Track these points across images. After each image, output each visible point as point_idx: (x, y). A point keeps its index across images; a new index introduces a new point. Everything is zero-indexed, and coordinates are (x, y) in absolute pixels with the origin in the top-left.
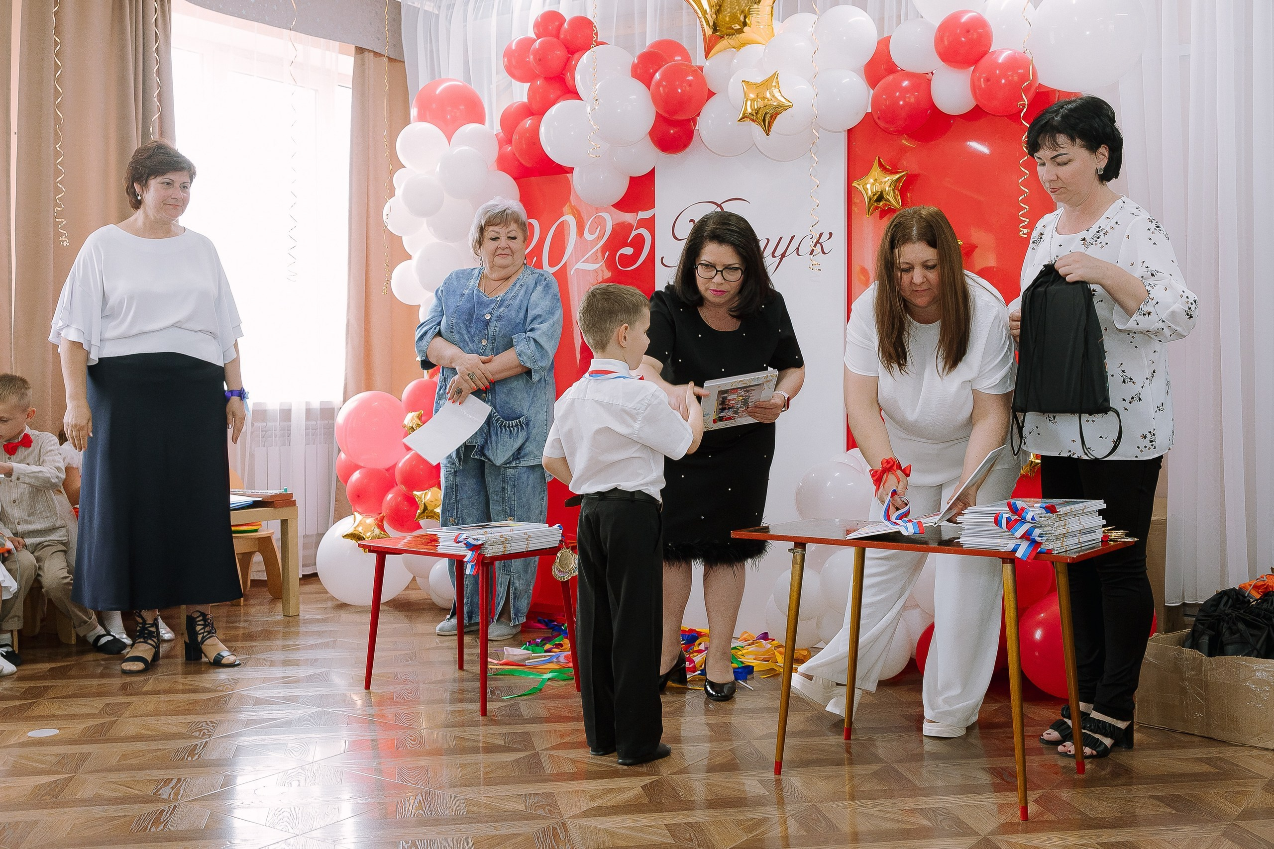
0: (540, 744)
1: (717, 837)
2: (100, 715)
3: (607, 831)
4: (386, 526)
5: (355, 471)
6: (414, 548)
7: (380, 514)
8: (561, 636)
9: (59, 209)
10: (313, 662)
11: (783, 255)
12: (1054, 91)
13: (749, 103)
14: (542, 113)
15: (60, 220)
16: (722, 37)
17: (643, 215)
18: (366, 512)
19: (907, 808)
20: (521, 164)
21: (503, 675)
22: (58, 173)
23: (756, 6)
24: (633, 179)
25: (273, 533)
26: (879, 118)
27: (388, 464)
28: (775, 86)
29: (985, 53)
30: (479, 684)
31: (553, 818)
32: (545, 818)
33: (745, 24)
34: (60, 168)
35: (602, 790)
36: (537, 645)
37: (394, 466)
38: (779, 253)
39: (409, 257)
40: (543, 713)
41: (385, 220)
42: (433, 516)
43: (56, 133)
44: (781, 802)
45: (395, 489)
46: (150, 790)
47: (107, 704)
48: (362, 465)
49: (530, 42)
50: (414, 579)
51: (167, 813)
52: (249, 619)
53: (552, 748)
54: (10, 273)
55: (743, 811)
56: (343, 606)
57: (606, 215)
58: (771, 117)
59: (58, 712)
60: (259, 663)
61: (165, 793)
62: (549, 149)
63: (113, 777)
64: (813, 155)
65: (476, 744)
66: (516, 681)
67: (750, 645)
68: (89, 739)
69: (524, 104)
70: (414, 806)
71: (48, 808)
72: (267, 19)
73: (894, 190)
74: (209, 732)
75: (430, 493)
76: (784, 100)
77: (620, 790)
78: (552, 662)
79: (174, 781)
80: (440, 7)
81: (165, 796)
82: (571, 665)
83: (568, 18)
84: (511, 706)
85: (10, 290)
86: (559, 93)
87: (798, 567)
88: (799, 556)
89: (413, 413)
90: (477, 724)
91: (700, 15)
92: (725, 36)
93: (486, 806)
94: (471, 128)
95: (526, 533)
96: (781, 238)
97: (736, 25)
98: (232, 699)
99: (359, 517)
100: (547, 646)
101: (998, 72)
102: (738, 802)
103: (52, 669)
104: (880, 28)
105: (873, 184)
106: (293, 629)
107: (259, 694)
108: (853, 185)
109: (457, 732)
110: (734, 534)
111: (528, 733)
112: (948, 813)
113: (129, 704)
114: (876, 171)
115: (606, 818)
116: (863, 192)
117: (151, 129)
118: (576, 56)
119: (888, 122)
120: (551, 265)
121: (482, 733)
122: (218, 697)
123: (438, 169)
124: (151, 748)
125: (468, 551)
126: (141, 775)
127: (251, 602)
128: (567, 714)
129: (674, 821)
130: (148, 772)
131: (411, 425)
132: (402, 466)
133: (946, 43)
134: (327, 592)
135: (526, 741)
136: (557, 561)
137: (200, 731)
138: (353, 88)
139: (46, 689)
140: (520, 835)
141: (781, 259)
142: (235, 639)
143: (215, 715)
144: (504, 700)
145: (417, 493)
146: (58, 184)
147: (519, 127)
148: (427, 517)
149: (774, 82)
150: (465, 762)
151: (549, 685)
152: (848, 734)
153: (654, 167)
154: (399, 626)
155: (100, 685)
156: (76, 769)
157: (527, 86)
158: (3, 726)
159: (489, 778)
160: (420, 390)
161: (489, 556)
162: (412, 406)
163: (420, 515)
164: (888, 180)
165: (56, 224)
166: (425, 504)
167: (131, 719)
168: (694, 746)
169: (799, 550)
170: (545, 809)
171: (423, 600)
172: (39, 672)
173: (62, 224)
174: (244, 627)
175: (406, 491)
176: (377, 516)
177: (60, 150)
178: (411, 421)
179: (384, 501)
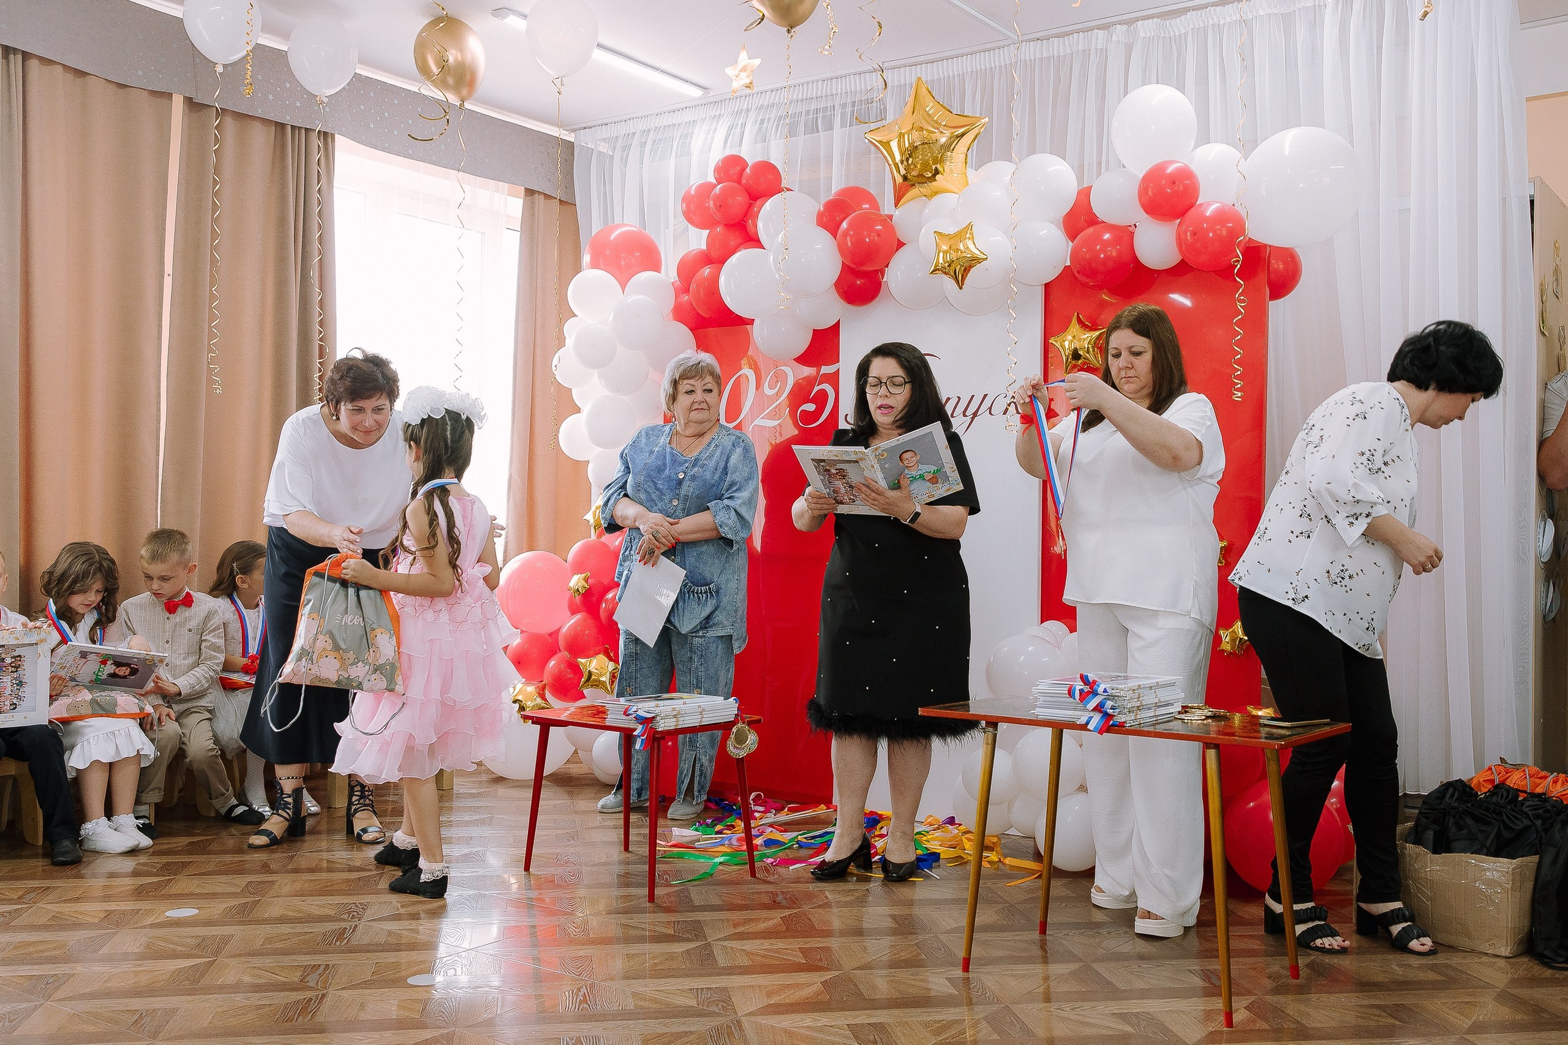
0: (712, 935)
1: (903, 1039)
2: (242, 894)
3: (785, 1031)
4: (548, 695)
6: (580, 720)
7: (543, 681)
8: (733, 817)
9: (214, 356)
10: (468, 840)
11: (975, 415)
12: (1266, 245)
13: (941, 255)
14: (722, 261)
15: (213, 366)
16: (914, 185)
17: (826, 369)
18: (528, 680)
19: (1107, 1012)
20: (698, 314)
21: (669, 858)
22: (212, 317)
23: (949, 154)
24: (816, 333)
26: (1078, 272)
27: (552, 628)
28: (969, 238)
29: (1192, 207)
30: (646, 867)
31: (726, 1015)
32: (719, 1015)
33: (937, 172)
35: (780, 985)
36: (708, 825)
37: (558, 630)
38: (970, 412)
39: (579, 410)
40: (715, 901)
41: (553, 371)
42: (598, 684)
43: (212, 275)
44: (970, 1003)
45: (558, 656)
46: (295, 977)
47: (250, 882)
48: (524, 629)
49: (711, 187)
50: (576, 752)
51: (315, 1002)
53: (725, 939)
54: (159, 421)
55: (931, 1012)
56: (500, 780)
57: (787, 370)
58: (965, 270)
59: (197, 891)
61: (312, 980)
62: (729, 300)
63: (257, 961)
64: (1011, 311)
65: (643, 933)
66: (684, 865)
67: (935, 830)
68: (232, 919)
69: (702, 252)
70: (578, 1000)
71: (189, 995)
72: (434, 159)
73: (1093, 347)
74: (358, 914)
75: (595, 660)
76: (978, 253)
77: (798, 986)
78: (724, 845)
79: (322, 967)
80: (615, 148)
81: (310, 984)
82: (745, 847)
83: (750, 162)
84: (681, 891)
86: (739, 240)
87: (990, 746)
88: (991, 736)
89: (579, 575)
90: (643, 911)
91: (891, 163)
92: (917, 185)
93: (655, 1001)
94: (646, 276)
95: (700, 707)
96: (973, 396)
97: (929, 173)
98: (382, 879)
100: (718, 828)
101: (1205, 225)
102: (923, 1001)
103: (191, 843)
104: (1080, 177)
105: (1071, 342)
106: (446, 804)
108: (1050, 341)
109: (623, 919)
111: (699, 922)
112: (1152, 1019)
113: (273, 882)
114: (1074, 328)
115: (784, 1016)
116: (1061, 349)
117: (312, 272)
118: (758, 202)
119: (1087, 276)
121: (651, 921)
122: (368, 876)
123: (611, 319)
124: (296, 931)
125: (638, 724)
126: (287, 960)
128: (740, 902)
129: (858, 1021)
130: (294, 957)
131: (576, 588)
132: (566, 632)
133: (1150, 193)
135: (696, 931)
136: (732, 736)
137: (349, 913)
138: (522, 231)
139: (184, 865)
140: (691, 1033)
141: (973, 419)
143: (364, 897)
144: (671, 885)
145: (582, 661)
146: (213, 329)
147: (698, 275)
148: (593, 686)
149: (968, 233)
150: (633, 952)
151: (722, 870)
152: (1043, 929)
153: (839, 320)
154: (559, 802)
155: (242, 861)
156: (217, 953)
157: (706, 232)
158: (139, 905)
159: (657, 970)
160: (588, 551)
161: (660, 730)
162: (578, 568)
163: (583, 685)
164: (1088, 337)
165: (210, 370)
166: (590, 673)
167: (276, 899)
168: (876, 939)
169: (991, 729)
170: (718, 1005)
171: (585, 774)
172: (176, 847)
173: (216, 371)
174: (393, 802)
175: (569, 658)
176: (538, 684)
177: (216, 293)
178: (577, 584)
179: (546, 668)
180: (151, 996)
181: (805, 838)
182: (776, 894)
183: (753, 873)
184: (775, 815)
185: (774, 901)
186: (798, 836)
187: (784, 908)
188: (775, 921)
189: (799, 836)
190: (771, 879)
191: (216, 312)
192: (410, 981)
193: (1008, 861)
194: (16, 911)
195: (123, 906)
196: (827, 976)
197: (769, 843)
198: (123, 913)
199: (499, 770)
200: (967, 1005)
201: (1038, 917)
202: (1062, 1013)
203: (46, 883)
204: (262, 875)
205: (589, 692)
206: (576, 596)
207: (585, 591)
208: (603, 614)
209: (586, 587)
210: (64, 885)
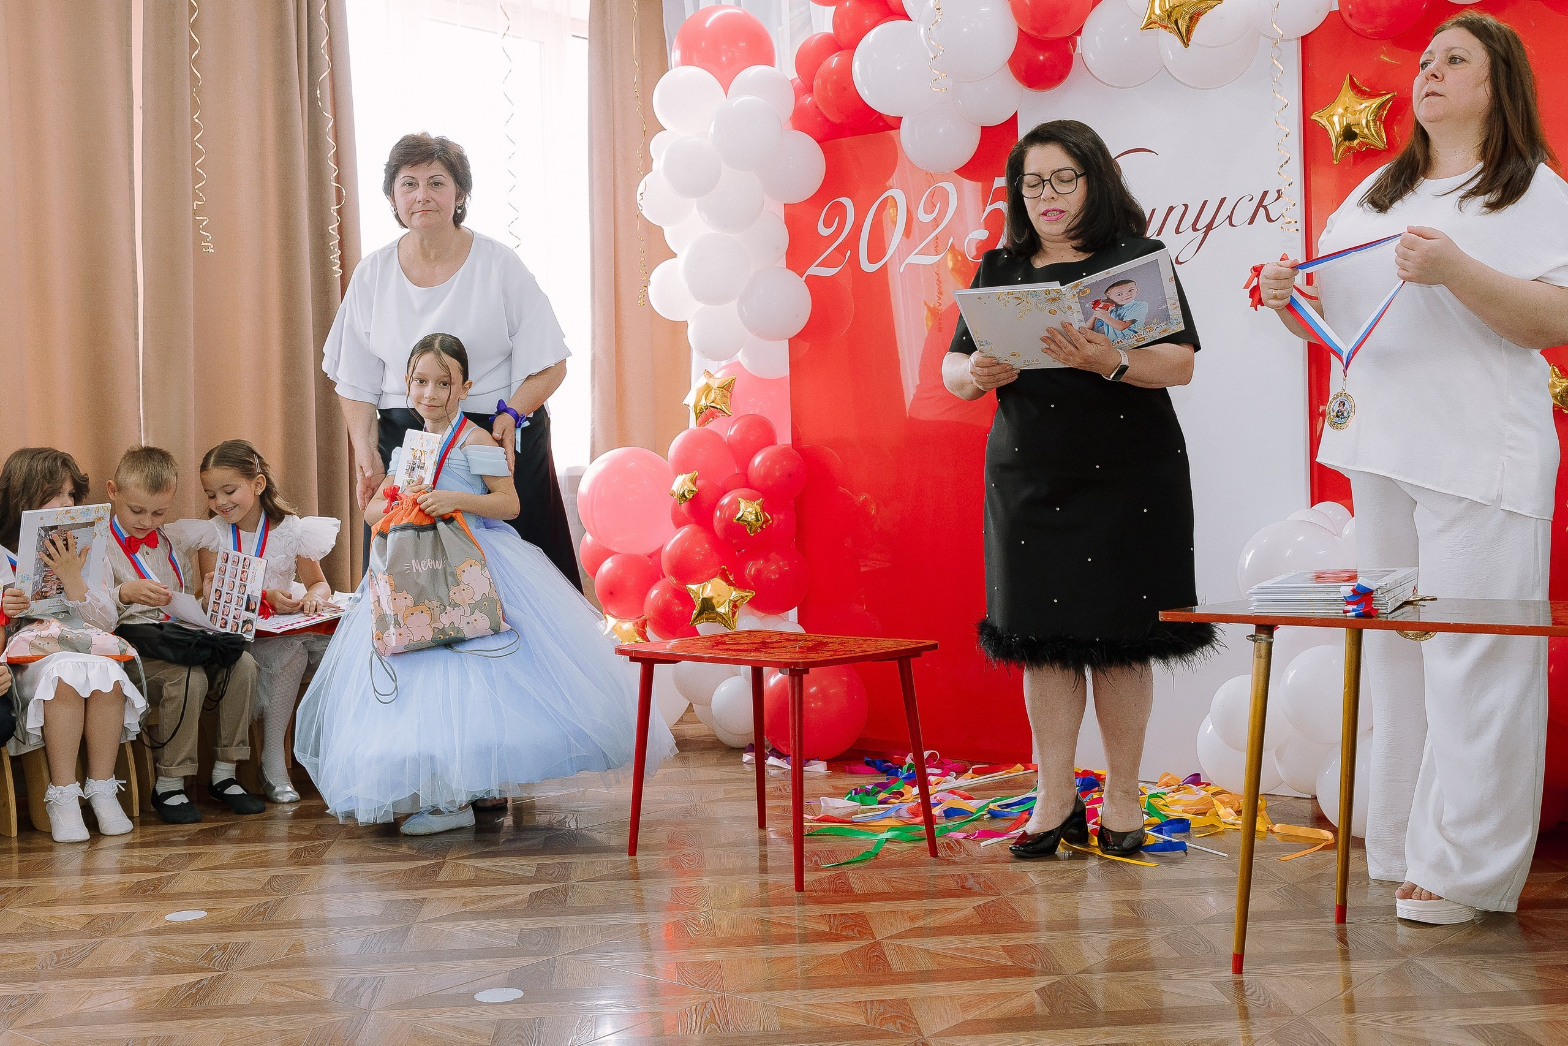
0: (882, 931)
2: (263, 891)
4: (649, 633)
5: (608, 558)
6: (694, 653)
7: (642, 616)
8: (901, 782)
9: (200, 203)
11: (1209, 227)
13: (1157, 3)
14: (854, 48)
15: (201, 218)
18: (622, 616)
20: (827, 120)
21: (821, 835)
22: (197, 153)
24: (986, 131)
26: (1351, 16)
27: (651, 548)
30: (791, 847)
31: (907, 1036)
32: (898, 1037)
34: (201, 147)
35: (978, 995)
36: (868, 793)
37: (660, 550)
38: (1201, 224)
39: (675, 255)
40: (882, 887)
41: (638, 202)
42: (716, 617)
43: (193, 100)
44: (1244, 1016)
45: (662, 583)
46: (328, 995)
47: (274, 877)
48: (616, 551)
50: (690, 707)
53: (900, 936)
54: (136, 295)
55: (1195, 1028)
57: (949, 187)
58: (1191, 18)
59: (209, 888)
61: (349, 998)
62: (867, 94)
63: (276, 975)
65: (790, 931)
66: (837, 843)
67: (1174, 792)
68: (248, 923)
69: (828, 36)
70: (704, 1017)
71: (188, 1018)
73: (1374, 120)
74: (411, 913)
75: (710, 585)
77: (1005, 995)
78: (891, 817)
82: (921, 818)
84: (839, 876)
85: (136, 318)
86: (877, 16)
87: (1263, 660)
88: (1263, 645)
89: (684, 476)
90: (788, 902)
93: (808, 1018)
94: (755, 72)
96: (1205, 202)
99: (612, 621)
100: (882, 796)
103: (202, 831)
105: (1342, 116)
107: (480, 862)
108: (1313, 117)
109: (758, 912)
110: (1162, 616)
111: (862, 915)
112: (1515, 1033)
114: (1346, 96)
115: (986, 1036)
116: (1328, 127)
117: (318, 92)
119: (1364, 22)
120: (872, 260)
121: (799, 916)
123: (712, 130)
128: (916, 888)
131: (681, 492)
132: (670, 549)
135: (860, 926)
137: (400, 912)
138: (591, 37)
139: (193, 857)
141: (1206, 233)
143: (420, 891)
144: (825, 869)
145: (692, 587)
146: (197, 169)
147: (823, 68)
148: (707, 619)
150: (775, 955)
151: (889, 848)
152: (1342, 914)
153: (1016, 113)
154: (670, 770)
155: (265, 851)
156: (228, 966)
157: (832, 9)
158: (133, 907)
159: (809, 978)
160: (694, 444)
162: (683, 466)
163: (696, 618)
164: (1366, 107)
165: (196, 224)
166: (705, 602)
167: (306, 896)
168: (1108, 933)
169: (1264, 636)
170: (895, 1023)
171: (705, 736)
173: (206, 225)
175: (676, 585)
176: (637, 620)
177: (199, 122)
178: (682, 486)
179: (647, 599)
180: (142, 1021)
181: (998, 806)
182: (966, 878)
183: (934, 852)
184: (956, 778)
185: (963, 887)
186: (989, 803)
187: (975, 894)
188: (966, 912)
189: (991, 804)
190: (957, 858)
192: (479, 997)
193: (1277, 828)
195: (113, 909)
196: (1044, 982)
197: (950, 813)
198: (113, 917)
200: (1241, 1018)
201: (1332, 899)
202: (1383, 1027)
203: (19, 883)
204: (290, 868)
205: (704, 628)
206: (680, 504)
207: (693, 496)
208: (717, 525)
209: (693, 491)
210: (42, 884)
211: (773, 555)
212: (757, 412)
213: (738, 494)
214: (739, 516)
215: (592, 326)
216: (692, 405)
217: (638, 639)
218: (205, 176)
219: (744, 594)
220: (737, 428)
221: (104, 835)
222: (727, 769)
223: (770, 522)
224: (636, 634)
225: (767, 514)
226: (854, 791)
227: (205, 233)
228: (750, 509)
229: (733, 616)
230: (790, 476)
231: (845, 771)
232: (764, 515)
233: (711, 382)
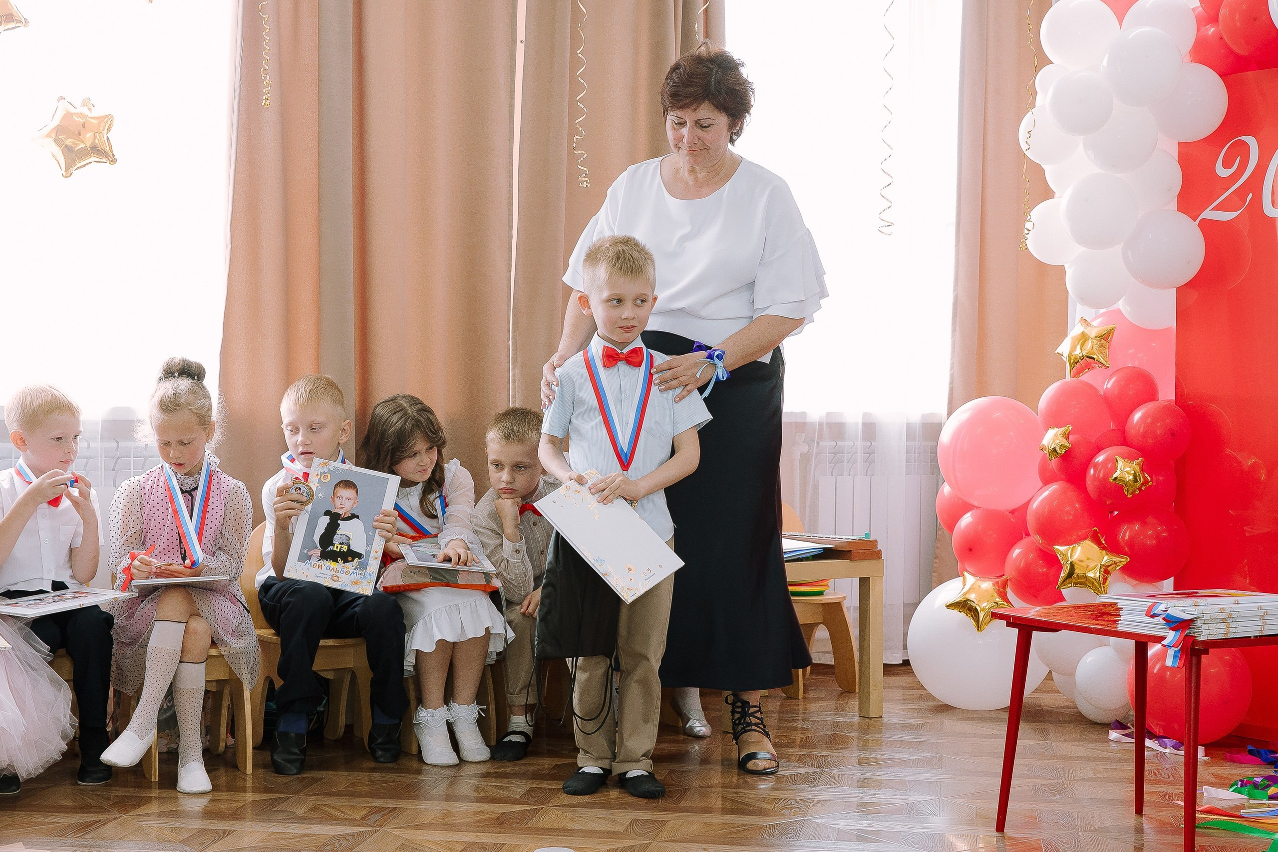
2: (625, 834)
4: (1011, 595)
5: (966, 513)
6: (1080, 622)
7: (1004, 575)
9: (579, 138)
15: (580, 152)
18: (981, 574)
20: (1233, 51)
21: (1207, 828)
25: (844, 598)
27: (1016, 503)
34: (583, 82)
36: (1256, 786)
37: (1028, 503)
39: (1054, 195)
41: (1021, 142)
42: (1084, 582)
43: (575, 35)
45: (1026, 541)
47: (635, 821)
48: (976, 505)
50: (1049, 676)
52: (813, 717)
54: (510, 227)
56: (945, 709)
59: (571, 826)
60: (835, 780)
75: (1079, 548)
85: (510, 250)
89: (1056, 430)
94: (1153, 1)
95: (1260, 608)
98: (804, 829)
99: (970, 579)
100: (1272, 790)
106: (877, 737)
107: (841, 824)
113: (664, 823)
117: (696, 26)
120: (1275, 205)
122: (785, 824)
123: (1105, 63)
125: (1168, 631)
127: (811, 694)
131: (1052, 447)
132: (1038, 507)
134: (922, 688)
139: (554, 792)
142: (791, 744)
145: (1060, 548)
146: (579, 104)
148: (1076, 584)
154: (1030, 743)
158: (501, 839)
160: (1068, 396)
161: (1202, 638)
162: (1054, 419)
163: (1064, 581)
165: (573, 159)
166: (1072, 564)
167: (670, 844)
171: (1064, 707)
172: (541, 770)
173: (582, 158)
174: (803, 729)
175: (1041, 545)
176: (997, 580)
177: (582, 57)
178: (1054, 441)
179: (1009, 556)
191: (581, 80)
194: (360, 833)
198: (484, 846)
199: (943, 695)
203: (391, 803)
204: (650, 813)
205: (1072, 595)
206: (1051, 459)
207: (1065, 452)
208: (1090, 484)
209: (1066, 446)
210: (413, 807)
211: (1150, 519)
212: (1136, 364)
213: (1114, 451)
214: (1115, 476)
215: (956, 266)
216: (1066, 354)
217: (998, 600)
218: (586, 110)
219: (1117, 559)
220: (1115, 381)
221: (465, 761)
222: (1092, 745)
223: (1150, 484)
224: (996, 594)
225: (1146, 475)
226: (1240, 783)
227: (583, 168)
228: (1128, 469)
229: (1104, 582)
230: (1173, 434)
231: (1226, 759)
232: (1144, 477)
233: (1088, 331)
